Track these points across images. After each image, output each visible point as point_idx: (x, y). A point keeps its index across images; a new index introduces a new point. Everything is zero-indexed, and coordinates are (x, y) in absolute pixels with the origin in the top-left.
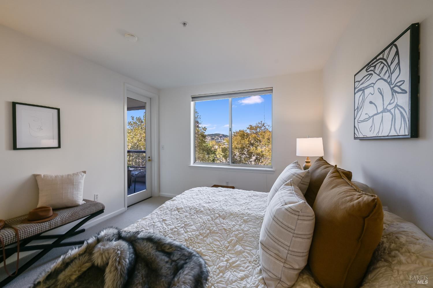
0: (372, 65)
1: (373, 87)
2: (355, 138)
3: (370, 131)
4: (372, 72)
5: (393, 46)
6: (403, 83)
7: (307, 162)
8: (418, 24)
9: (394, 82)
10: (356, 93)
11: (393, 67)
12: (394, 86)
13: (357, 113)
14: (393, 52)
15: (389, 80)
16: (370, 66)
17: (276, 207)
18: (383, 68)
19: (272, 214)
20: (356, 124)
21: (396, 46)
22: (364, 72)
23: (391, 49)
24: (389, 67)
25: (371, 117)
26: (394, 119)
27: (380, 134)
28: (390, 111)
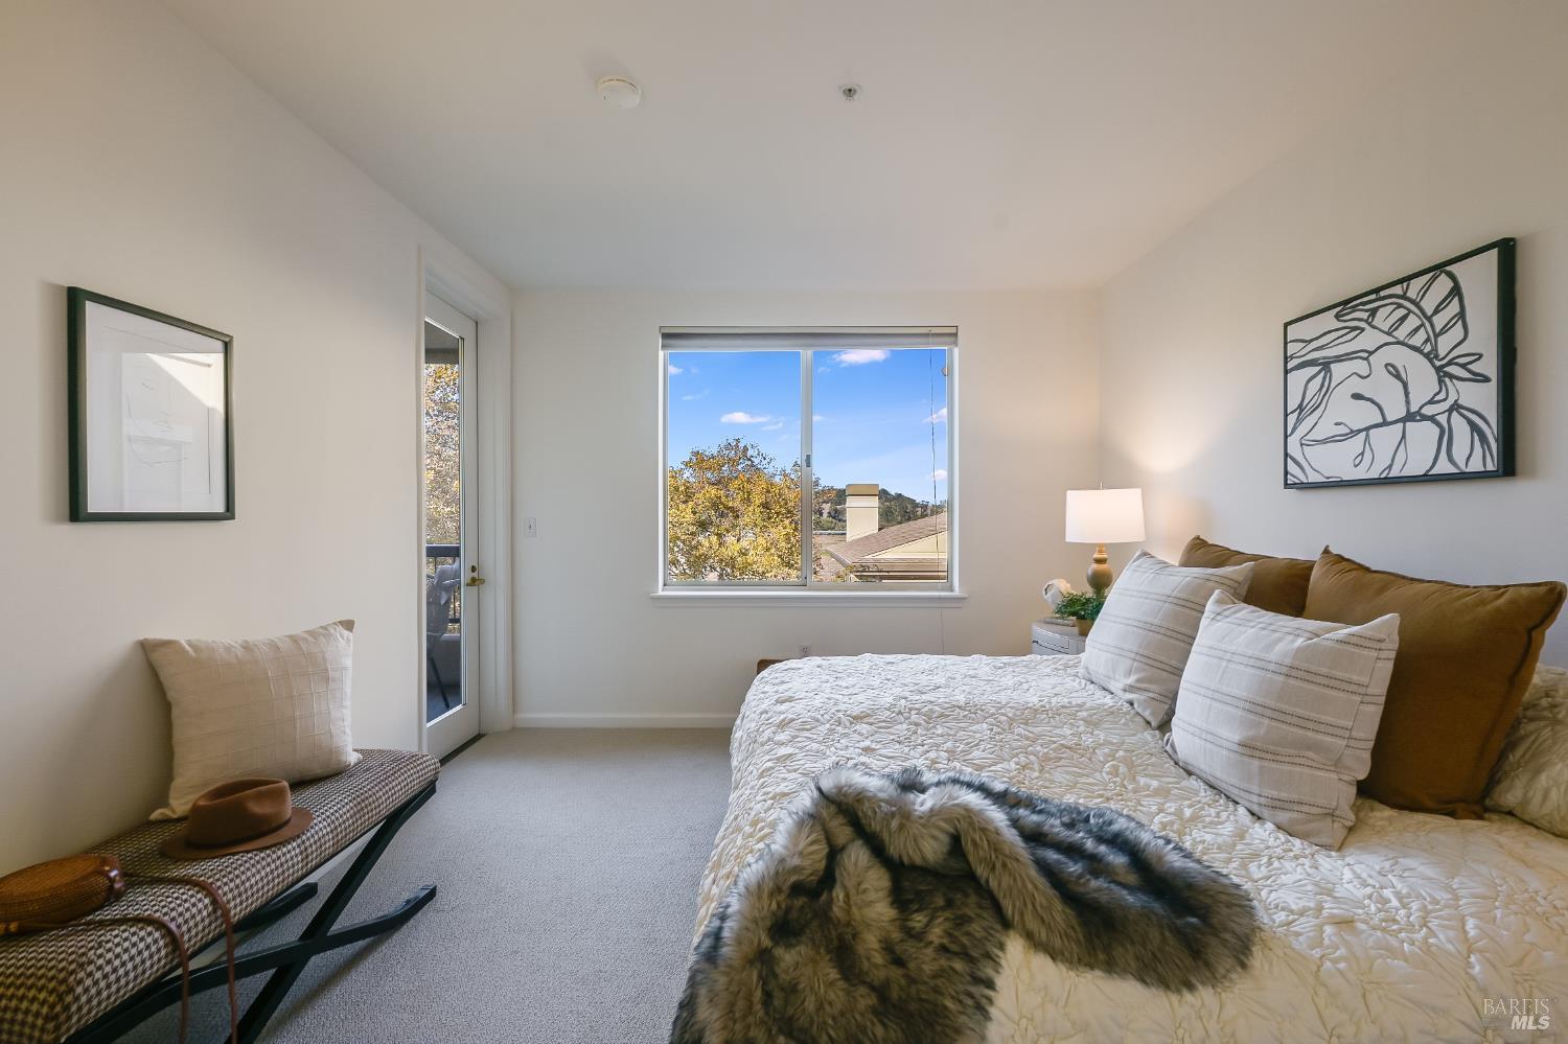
0: (1361, 307)
1: (1366, 359)
2: (1287, 485)
3: (1356, 466)
4: (1362, 325)
5: (1440, 275)
6: (1478, 359)
7: (1099, 561)
8: (1512, 239)
9: (1448, 354)
10: (1293, 369)
11: (1440, 321)
12: (1450, 363)
13: (1299, 421)
14: (1443, 285)
15: (1428, 348)
16: (1354, 309)
17: (1279, 647)
18: (1403, 319)
19: (1272, 667)
20: (1294, 449)
21: (1451, 276)
22: (1328, 321)
23: (1434, 279)
24: (1429, 319)
25: (1360, 431)
26: (1446, 436)
27: (1394, 473)
28: (1432, 419)
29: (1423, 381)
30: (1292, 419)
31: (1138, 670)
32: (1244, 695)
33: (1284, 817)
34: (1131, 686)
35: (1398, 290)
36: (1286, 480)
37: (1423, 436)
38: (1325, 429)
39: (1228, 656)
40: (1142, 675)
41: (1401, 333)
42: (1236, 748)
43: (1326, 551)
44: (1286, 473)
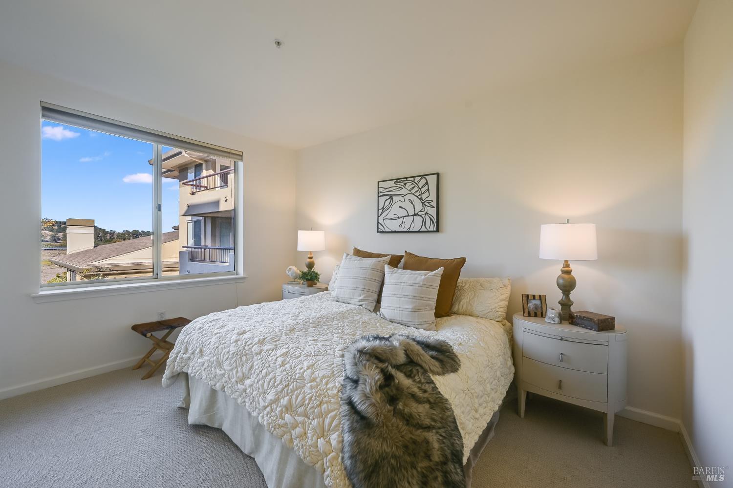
0: (402, 182)
1: (403, 197)
2: (378, 232)
3: (400, 227)
4: (402, 187)
5: (423, 178)
6: (432, 202)
7: (310, 258)
8: (439, 172)
9: (425, 199)
10: (380, 196)
11: (423, 190)
12: (425, 202)
13: (382, 213)
14: (423, 181)
15: (420, 197)
16: (400, 182)
17: (418, 279)
18: (414, 187)
19: (417, 285)
20: (381, 220)
21: (425, 178)
22: (392, 183)
23: (421, 179)
24: (420, 189)
25: (401, 217)
26: (424, 221)
27: (411, 230)
28: (421, 216)
29: (419, 206)
30: (380, 212)
31: (364, 294)
32: (411, 294)
33: (425, 326)
34: (362, 300)
35: (412, 179)
36: (378, 230)
37: (418, 220)
38: (391, 216)
39: (403, 284)
40: (365, 295)
41: (413, 191)
42: (411, 310)
43: (406, 252)
44: (378, 228)
